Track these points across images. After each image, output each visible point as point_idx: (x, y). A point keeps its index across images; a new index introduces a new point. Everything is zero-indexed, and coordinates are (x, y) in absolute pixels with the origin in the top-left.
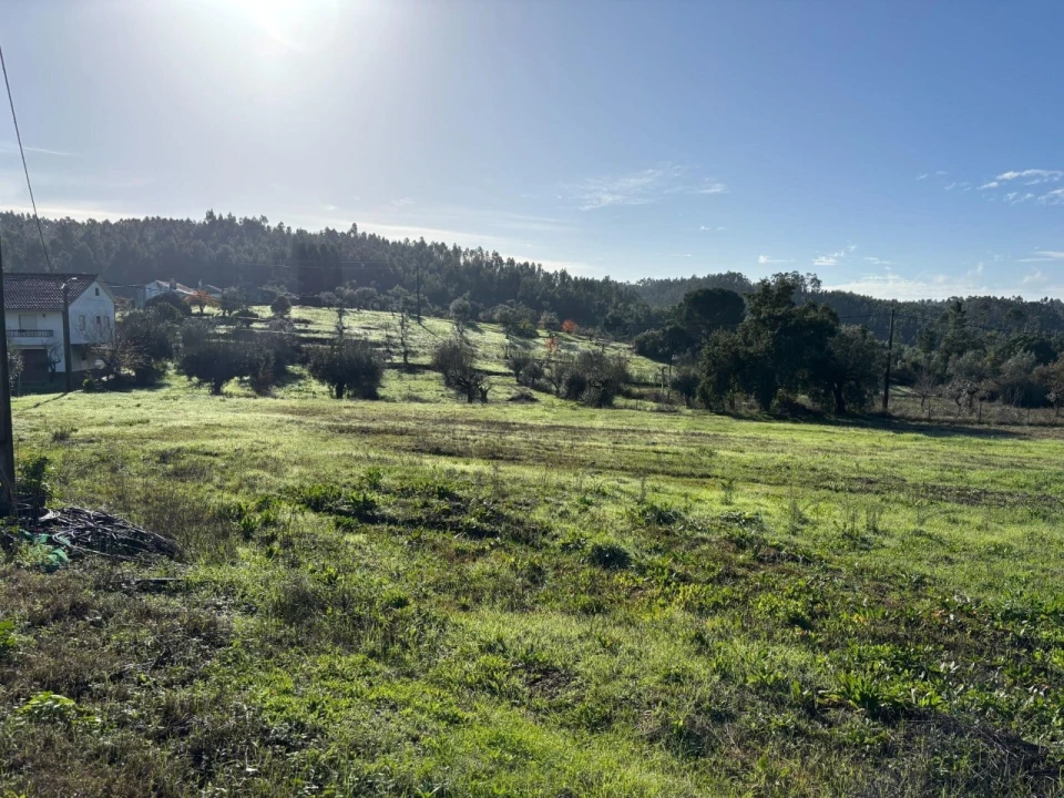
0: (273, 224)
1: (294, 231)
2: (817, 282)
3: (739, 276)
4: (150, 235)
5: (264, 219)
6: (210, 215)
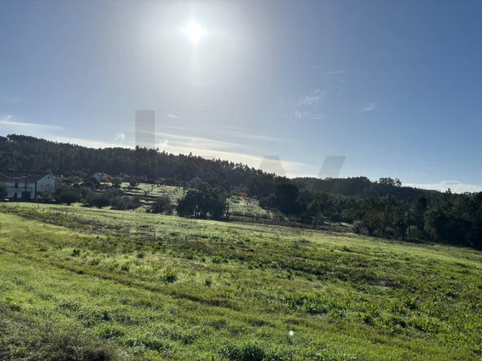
0: (161, 151)
1: (169, 154)
2: (399, 182)
3: (365, 178)
4: (113, 154)
5: (158, 149)
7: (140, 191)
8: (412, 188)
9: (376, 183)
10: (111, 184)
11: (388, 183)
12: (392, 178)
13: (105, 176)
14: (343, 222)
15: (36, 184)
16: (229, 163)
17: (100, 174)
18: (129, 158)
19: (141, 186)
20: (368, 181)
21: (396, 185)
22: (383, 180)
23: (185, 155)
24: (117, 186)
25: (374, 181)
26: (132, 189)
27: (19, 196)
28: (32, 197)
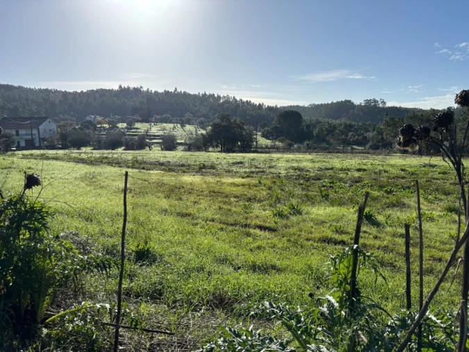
0: (145, 89)
1: (153, 92)
2: (384, 103)
3: (349, 101)
4: (97, 95)
5: (141, 87)
6: (120, 87)
7: (138, 130)
8: (396, 108)
9: (360, 105)
10: (107, 126)
11: (372, 104)
12: (377, 99)
13: (99, 118)
14: (354, 145)
15: (38, 129)
16: (216, 96)
17: (93, 117)
18: (115, 99)
19: (137, 125)
20: (353, 103)
21: (381, 105)
22: (368, 101)
23: (170, 91)
24: (114, 127)
25: (358, 103)
26: (132, 129)
27: (23, 144)
28: (37, 145)
